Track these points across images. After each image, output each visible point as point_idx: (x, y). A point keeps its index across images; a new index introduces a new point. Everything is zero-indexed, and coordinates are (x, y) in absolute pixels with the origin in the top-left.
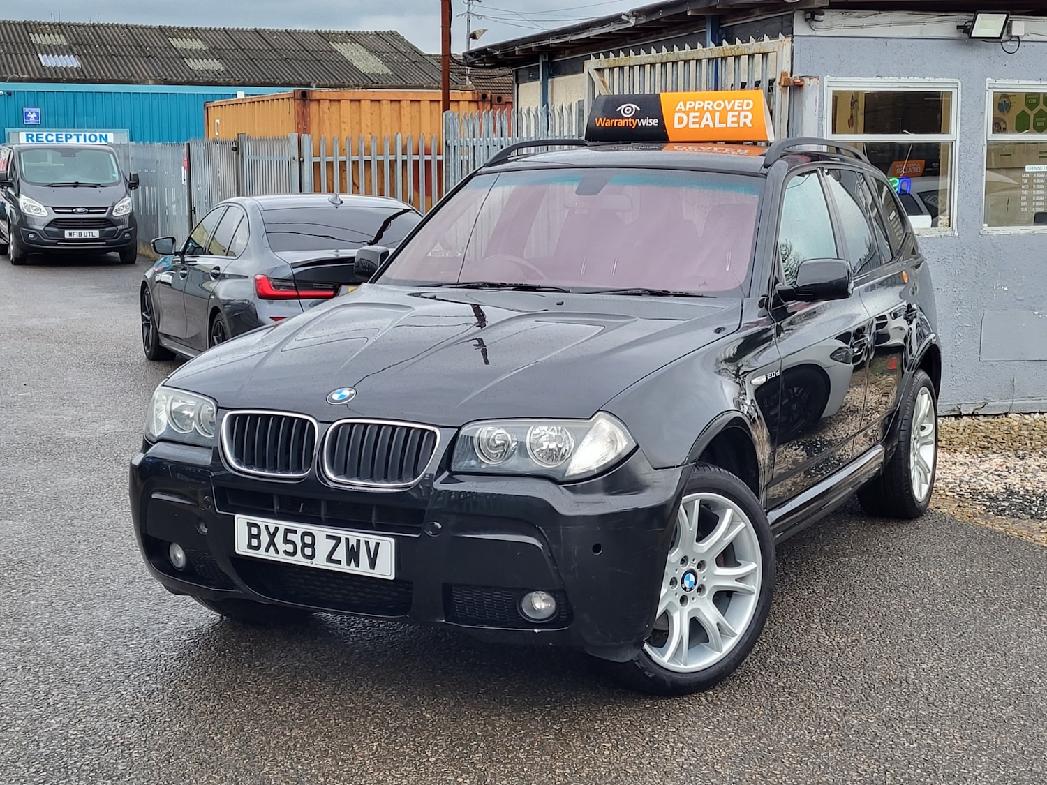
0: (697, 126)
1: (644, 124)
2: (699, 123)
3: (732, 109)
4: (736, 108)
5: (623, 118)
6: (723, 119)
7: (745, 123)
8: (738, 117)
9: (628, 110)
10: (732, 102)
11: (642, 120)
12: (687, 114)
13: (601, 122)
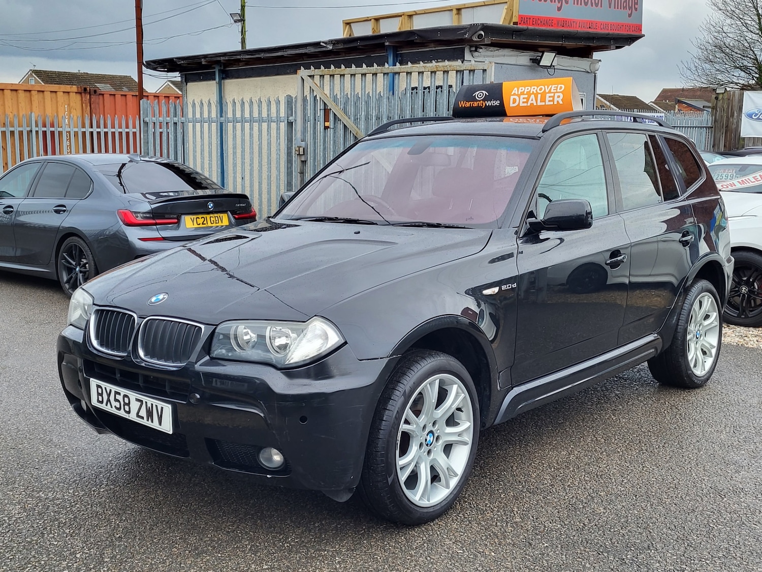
0: (525, 104)
1: (490, 105)
2: (527, 102)
3: (550, 92)
4: (552, 91)
5: (477, 101)
6: (543, 100)
7: (558, 101)
8: (553, 97)
9: (480, 95)
10: (551, 86)
11: (489, 102)
12: (519, 96)
13: (463, 104)
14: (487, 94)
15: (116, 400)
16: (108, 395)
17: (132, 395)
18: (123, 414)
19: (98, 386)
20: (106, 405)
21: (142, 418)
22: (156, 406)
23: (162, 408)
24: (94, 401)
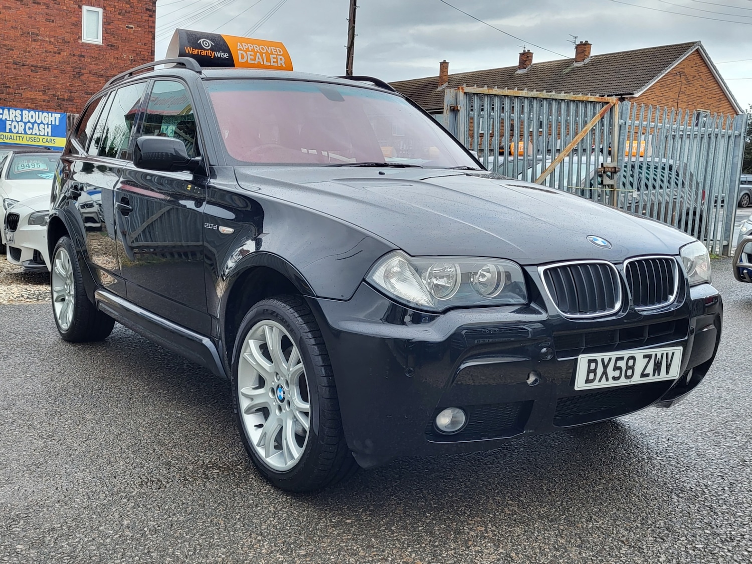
0: (253, 62)
1: (219, 56)
4: (273, 52)
5: (204, 49)
6: (268, 59)
7: (281, 64)
8: (277, 58)
10: (270, 48)
11: (217, 53)
13: (189, 50)
14: (213, 44)
15: (616, 368)
16: (605, 367)
17: (639, 353)
18: (623, 382)
19: (590, 361)
20: (600, 381)
21: (648, 375)
22: (667, 354)
23: (673, 353)
24: (580, 384)
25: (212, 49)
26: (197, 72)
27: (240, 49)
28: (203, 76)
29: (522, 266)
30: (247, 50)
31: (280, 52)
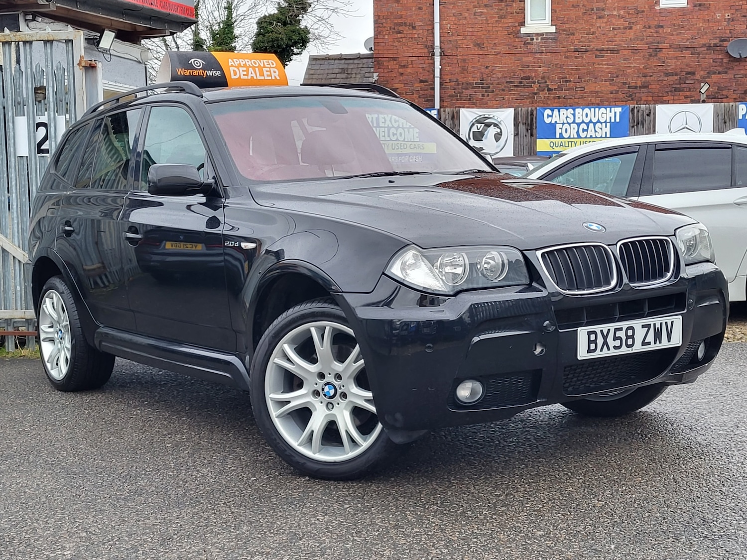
9: (197, 63)
14: (204, 63)
15: (615, 338)
16: (605, 338)
17: (637, 324)
18: (625, 350)
19: (589, 333)
20: (601, 350)
21: (649, 343)
22: (666, 323)
23: (672, 322)
24: (583, 354)
25: (204, 69)
26: (198, 96)
27: (232, 66)
28: (205, 100)
29: (521, 251)
30: (239, 66)
31: (273, 64)
